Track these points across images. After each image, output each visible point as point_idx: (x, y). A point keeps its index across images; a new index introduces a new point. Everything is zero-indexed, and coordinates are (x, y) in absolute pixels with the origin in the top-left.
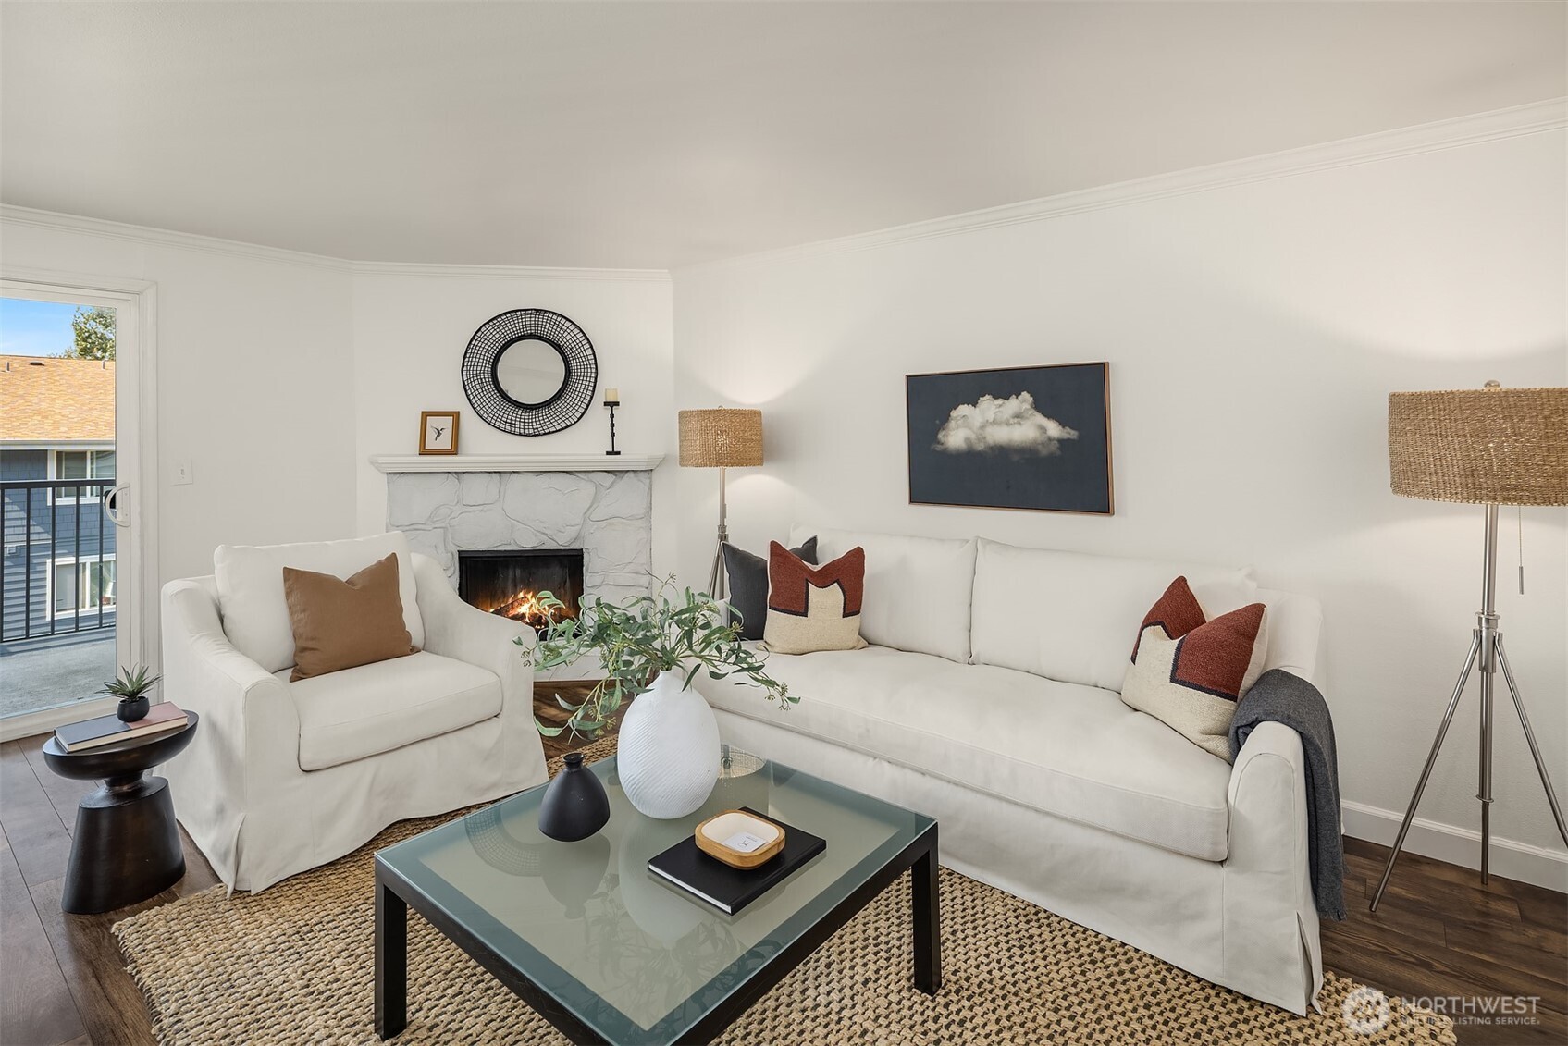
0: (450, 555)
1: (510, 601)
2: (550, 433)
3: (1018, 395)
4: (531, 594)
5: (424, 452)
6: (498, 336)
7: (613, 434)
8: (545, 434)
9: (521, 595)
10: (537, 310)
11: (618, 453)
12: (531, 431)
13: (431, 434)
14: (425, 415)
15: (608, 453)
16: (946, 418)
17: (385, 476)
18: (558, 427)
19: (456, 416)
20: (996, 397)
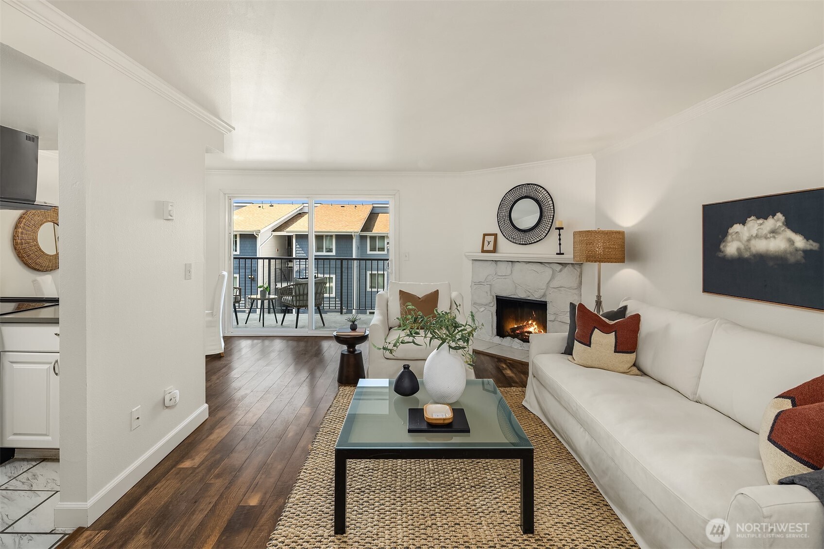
0: (492, 297)
1: (525, 324)
2: (532, 243)
3: (774, 215)
4: (535, 323)
5: (483, 251)
6: (512, 199)
7: (560, 244)
8: (530, 244)
9: (530, 322)
10: (528, 184)
11: (563, 254)
12: (524, 242)
13: (486, 243)
14: (485, 235)
15: (557, 254)
16: (725, 234)
17: (471, 262)
18: (536, 241)
19: (496, 235)
20: (758, 218)
